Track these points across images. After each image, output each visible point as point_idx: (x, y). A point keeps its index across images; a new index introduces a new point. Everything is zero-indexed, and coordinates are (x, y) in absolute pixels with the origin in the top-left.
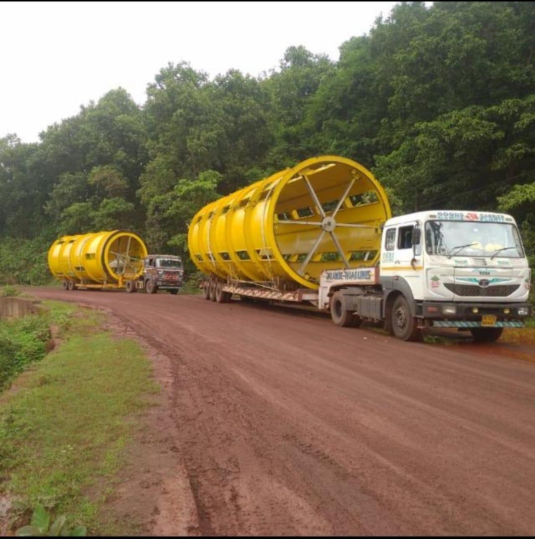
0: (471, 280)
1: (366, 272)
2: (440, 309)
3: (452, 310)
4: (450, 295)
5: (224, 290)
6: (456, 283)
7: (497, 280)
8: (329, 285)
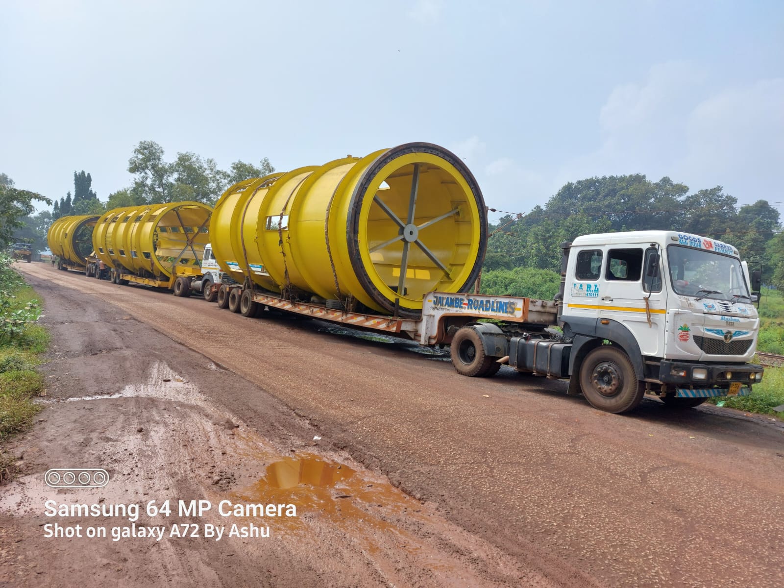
1: (507, 303)
2: (689, 373)
3: (701, 373)
5: (255, 300)
8: (439, 314)
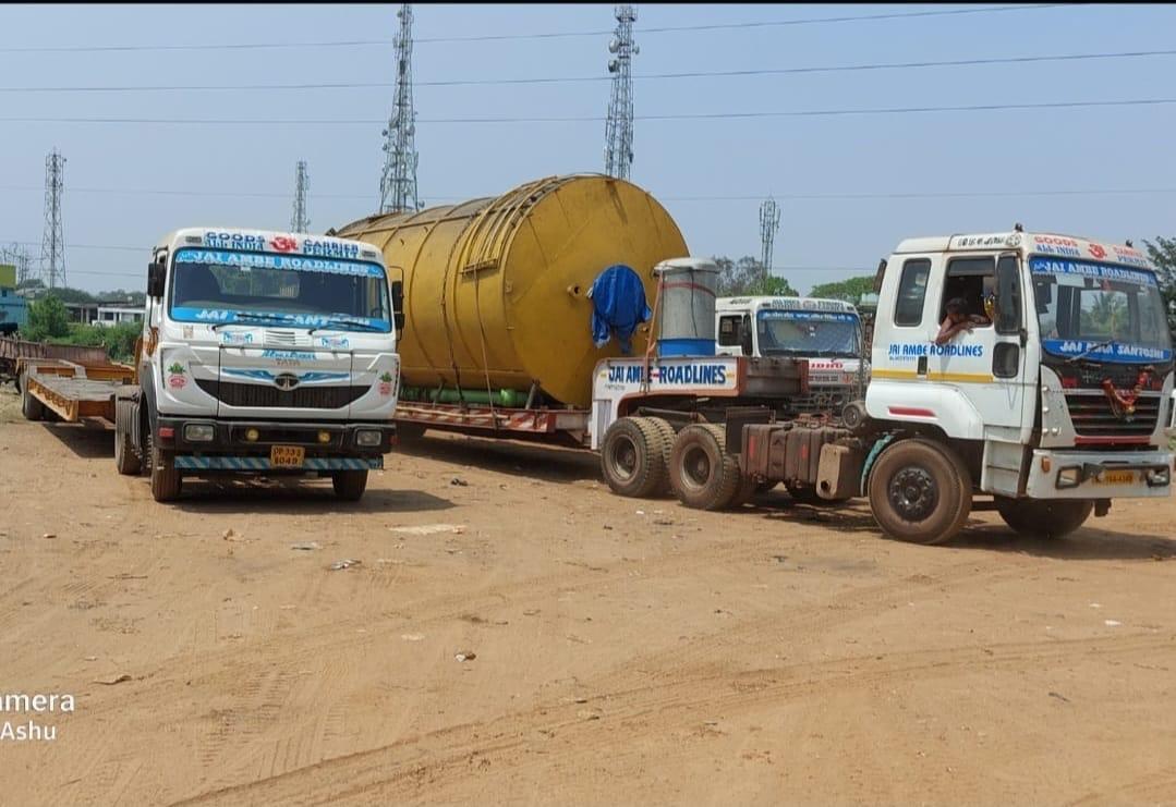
0: (256, 374)
4: (210, 403)
6: (222, 380)
7: (317, 376)
